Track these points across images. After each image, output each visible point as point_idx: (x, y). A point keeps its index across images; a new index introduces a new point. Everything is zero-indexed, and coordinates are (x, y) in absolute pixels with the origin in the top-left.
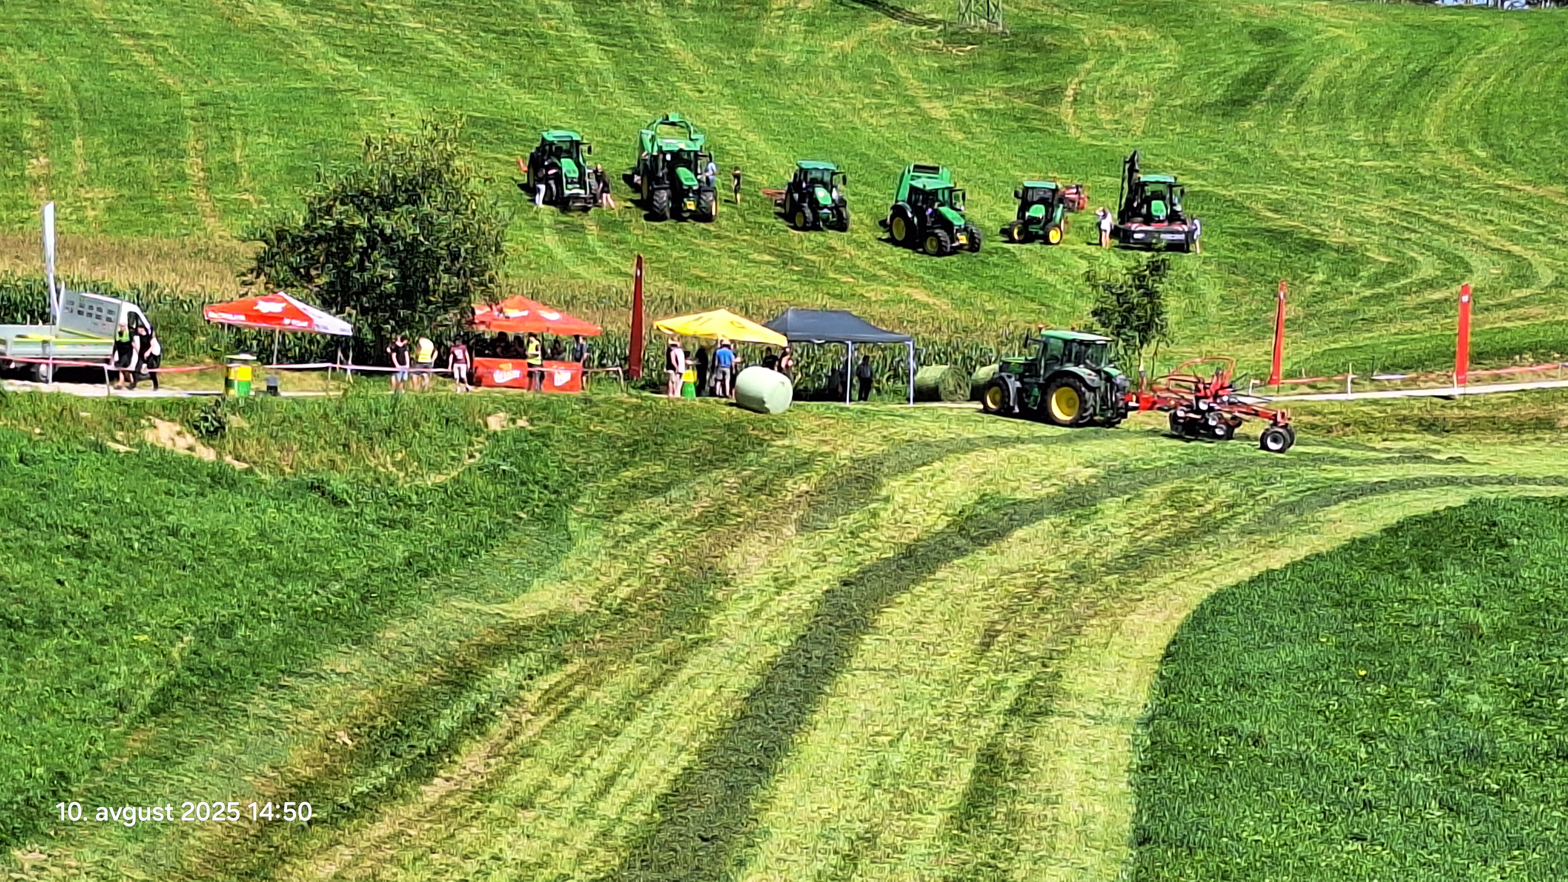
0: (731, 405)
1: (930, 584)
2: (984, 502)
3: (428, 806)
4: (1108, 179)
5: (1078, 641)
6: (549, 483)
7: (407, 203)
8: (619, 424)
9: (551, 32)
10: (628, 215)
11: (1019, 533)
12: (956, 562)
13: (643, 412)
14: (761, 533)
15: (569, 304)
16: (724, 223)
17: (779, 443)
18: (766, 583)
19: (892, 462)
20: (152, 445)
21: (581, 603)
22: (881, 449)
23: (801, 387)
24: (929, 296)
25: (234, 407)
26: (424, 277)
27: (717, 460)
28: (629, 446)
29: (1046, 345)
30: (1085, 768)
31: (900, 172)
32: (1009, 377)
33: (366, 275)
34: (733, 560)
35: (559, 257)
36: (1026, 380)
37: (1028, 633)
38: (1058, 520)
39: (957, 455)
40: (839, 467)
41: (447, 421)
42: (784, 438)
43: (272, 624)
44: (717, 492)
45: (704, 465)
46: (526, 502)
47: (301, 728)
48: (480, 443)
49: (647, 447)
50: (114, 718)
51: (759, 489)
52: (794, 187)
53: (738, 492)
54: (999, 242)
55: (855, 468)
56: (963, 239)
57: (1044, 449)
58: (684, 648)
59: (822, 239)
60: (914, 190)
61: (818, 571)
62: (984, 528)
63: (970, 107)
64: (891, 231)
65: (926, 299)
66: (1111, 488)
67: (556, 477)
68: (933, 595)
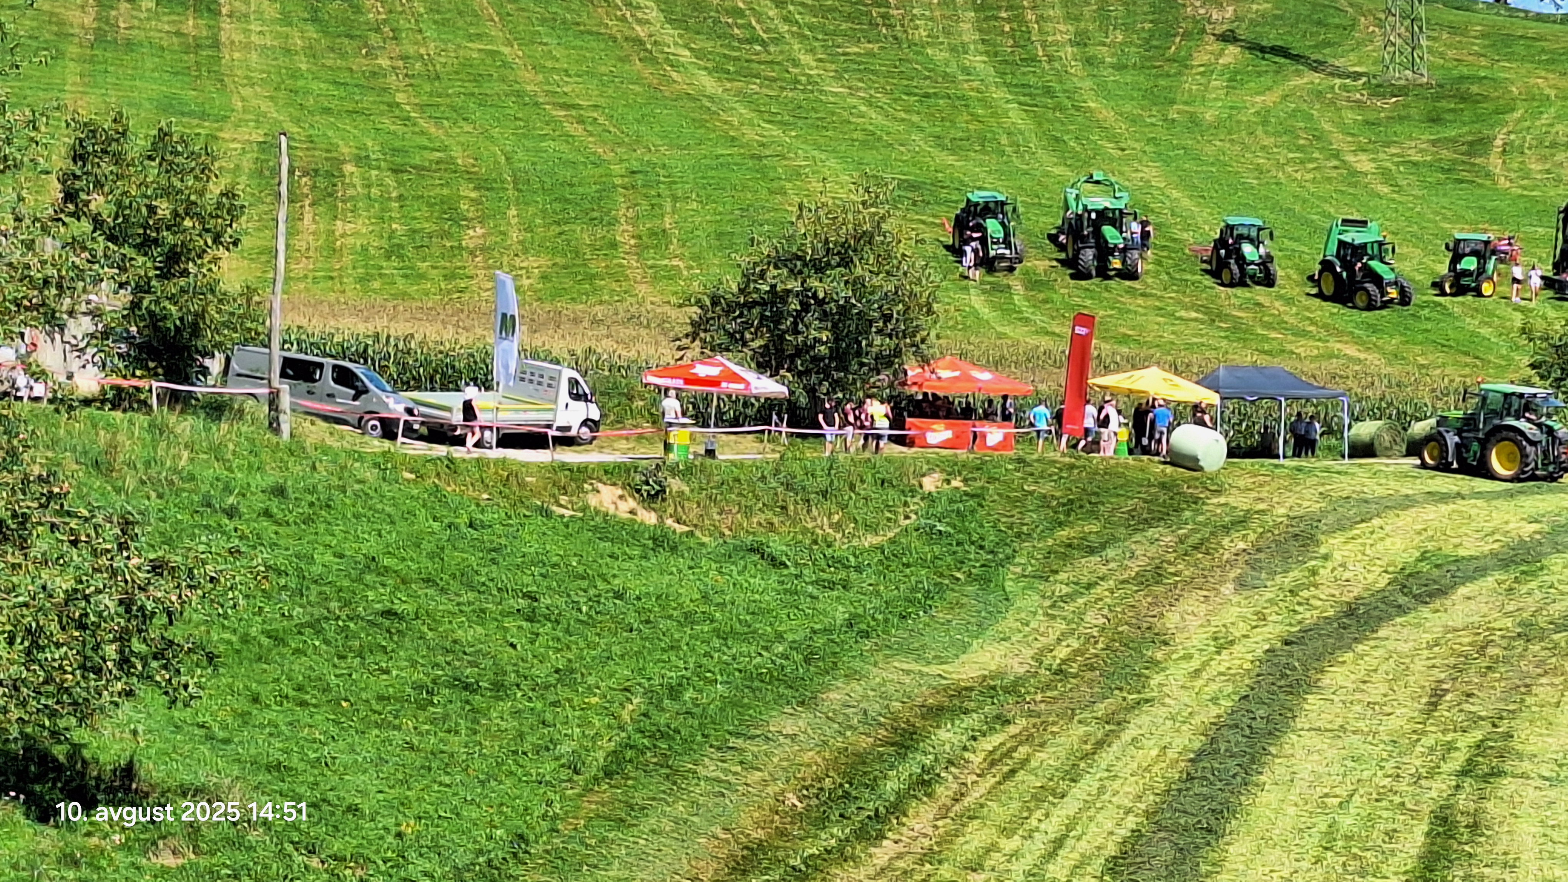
0: (1165, 463)
1: (1372, 643)
2: (1426, 559)
3: (878, 868)
4: (1540, 230)
5: (1529, 700)
6: (985, 544)
7: (839, 265)
8: (1053, 484)
9: (972, 93)
10: (1053, 275)
11: (1462, 591)
12: (1399, 620)
13: (1077, 472)
14: (1199, 592)
15: (997, 364)
16: (1150, 281)
17: (1215, 501)
18: (1206, 642)
19: (1331, 519)
20: (595, 508)
21: (1021, 663)
22: (1318, 505)
23: (1233, 444)
24: (1359, 351)
25: (674, 471)
26: (857, 338)
27: (1153, 519)
28: (1063, 505)
29: (1484, 399)
30: (1542, 830)
31: (1328, 226)
32: (1448, 432)
33: (800, 338)
34: (1172, 619)
35: (985, 317)
36: (1464, 435)
37: (1475, 692)
38: (1503, 578)
39: (1397, 512)
40: (1277, 525)
41: (883, 481)
42: (1219, 496)
43: (719, 686)
44: (1152, 550)
45: (1139, 523)
46: (963, 563)
47: (750, 789)
48: (915, 504)
49: (1081, 506)
50: (570, 780)
51: (1195, 548)
52: (1220, 243)
53: (1175, 551)
54: (1431, 295)
55: (1292, 526)
56: (1393, 293)
57: (1485, 504)
58: (1126, 708)
59: (1248, 295)
60: (1342, 244)
61: (1258, 630)
62: (1426, 585)
63: (1396, 159)
64: (1319, 286)
65: (1357, 354)
66: (1557, 543)
67: (992, 537)
68: (1376, 654)
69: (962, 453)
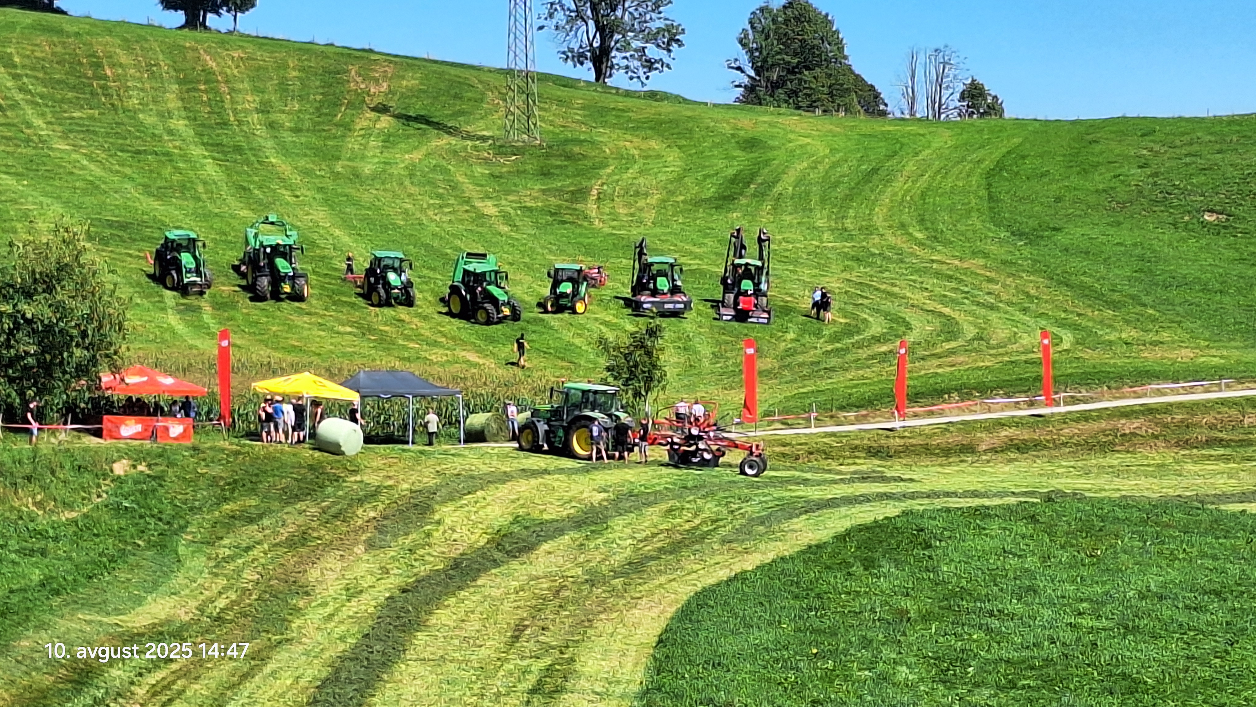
0: (312, 449)
1: (472, 590)
2: (518, 522)
4: (624, 261)
5: (590, 632)
6: (163, 516)
7: (44, 292)
8: (221, 467)
9: (175, 151)
10: (236, 297)
11: (545, 547)
12: (493, 571)
13: (242, 457)
14: (337, 552)
15: (185, 371)
16: (315, 302)
17: (352, 479)
18: (339, 592)
19: (444, 492)
21: (186, 613)
22: (435, 481)
23: (369, 434)
24: (479, 357)
26: (60, 351)
27: (302, 494)
28: (229, 484)
29: (567, 394)
31: (456, 258)
32: (539, 421)
33: (12, 352)
34: (314, 574)
35: (179, 332)
36: (552, 423)
37: (550, 626)
38: (577, 536)
39: (497, 485)
40: (401, 497)
41: (80, 467)
42: (356, 475)
44: (301, 520)
45: (290, 498)
46: (144, 532)
48: (107, 485)
49: (244, 485)
51: (335, 517)
52: (370, 272)
53: (318, 519)
54: (536, 313)
55: (413, 498)
56: (507, 311)
57: (566, 479)
58: (270, 647)
59: (393, 313)
60: (466, 272)
61: (383, 581)
62: (517, 543)
63: (514, 205)
64: (449, 306)
65: (477, 360)
66: (619, 508)
67: (169, 511)
68: (474, 599)
69: (147, 444)
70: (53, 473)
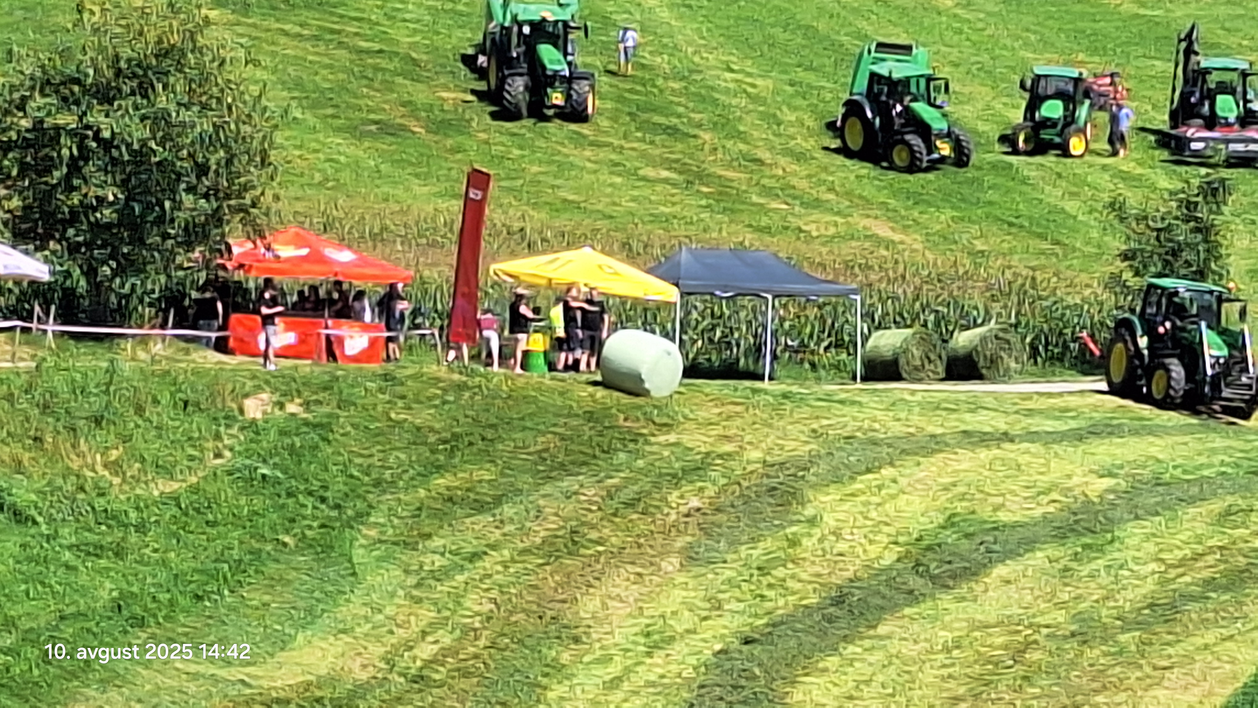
0: (593, 383)
1: (868, 643)
2: (954, 525)
6: (328, 494)
8: (432, 411)
11: (1000, 571)
12: (907, 611)
13: (467, 394)
14: (630, 568)
17: (662, 439)
18: (633, 639)
21: (363, 666)
22: (807, 448)
23: (692, 360)
26: (158, 199)
27: (573, 463)
28: (445, 442)
31: (858, 52)
34: (589, 606)
38: (1057, 554)
39: (917, 458)
40: (746, 476)
41: (186, 403)
42: (668, 433)
44: (569, 508)
45: (552, 469)
46: (294, 521)
48: (232, 436)
49: (471, 444)
51: (630, 504)
53: (600, 509)
55: (768, 476)
56: (945, 149)
60: (877, 78)
61: (711, 623)
62: (949, 563)
64: (844, 138)
66: (1136, 507)
67: (339, 486)
68: (872, 659)
69: (305, 365)
70: (140, 410)
